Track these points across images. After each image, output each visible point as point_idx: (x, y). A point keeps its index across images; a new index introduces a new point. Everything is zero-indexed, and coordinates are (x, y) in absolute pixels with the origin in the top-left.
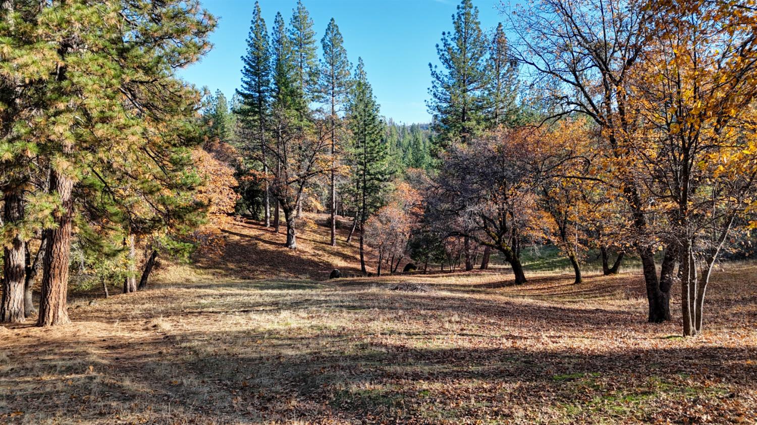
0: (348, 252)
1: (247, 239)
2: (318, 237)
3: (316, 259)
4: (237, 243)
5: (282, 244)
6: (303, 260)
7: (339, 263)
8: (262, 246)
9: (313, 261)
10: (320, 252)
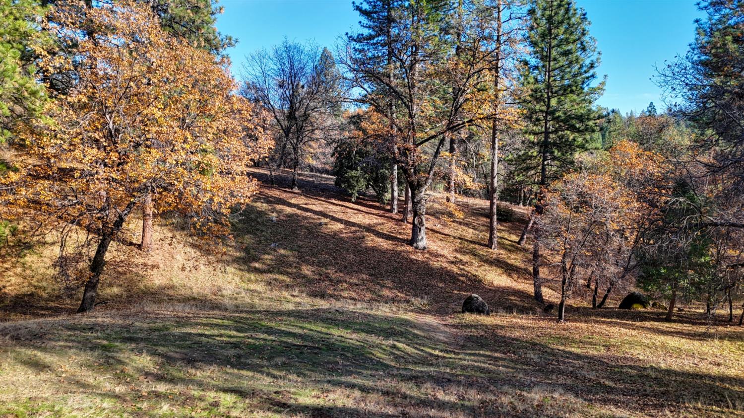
0: (516, 260)
1: (354, 228)
2: (470, 233)
3: (455, 270)
4: (335, 235)
5: (404, 241)
6: (432, 269)
7: (497, 279)
8: (372, 241)
9: (449, 273)
10: (466, 258)
